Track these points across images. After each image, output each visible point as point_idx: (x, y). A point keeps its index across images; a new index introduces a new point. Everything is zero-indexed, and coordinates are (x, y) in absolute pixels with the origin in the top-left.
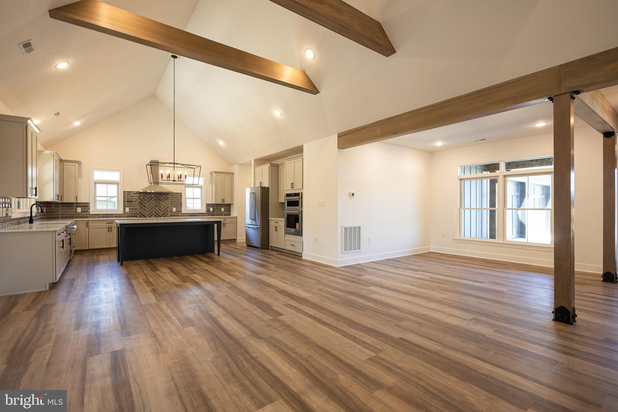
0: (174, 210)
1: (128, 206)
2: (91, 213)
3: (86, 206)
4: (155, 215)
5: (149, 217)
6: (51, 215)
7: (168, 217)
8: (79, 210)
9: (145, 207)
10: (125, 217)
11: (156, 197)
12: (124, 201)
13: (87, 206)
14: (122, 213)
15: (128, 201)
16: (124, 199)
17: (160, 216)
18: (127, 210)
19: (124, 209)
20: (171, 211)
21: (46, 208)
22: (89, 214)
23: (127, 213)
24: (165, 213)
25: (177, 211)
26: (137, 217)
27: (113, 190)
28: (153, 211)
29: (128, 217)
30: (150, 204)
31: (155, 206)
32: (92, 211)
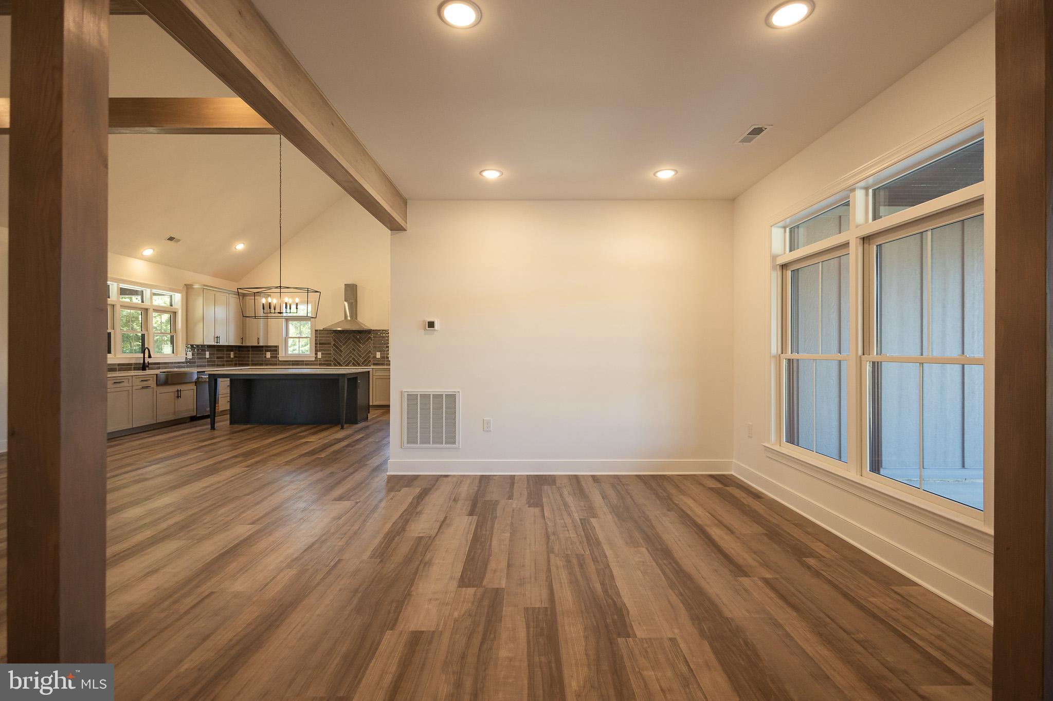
0: (378, 355)
1: (320, 351)
2: (280, 359)
3: (274, 350)
4: (353, 363)
5: (346, 366)
6: (242, 361)
7: (370, 366)
8: (268, 355)
9: (341, 351)
10: (317, 365)
11: (354, 336)
12: (316, 344)
13: (276, 351)
14: (314, 359)
15: (320, 344)
16: (316, 340)
17: (359, 365)
18: (320, 355)
19: (316, 354)
20: (375, 357)
21: (234, 354)
22: (279, 360)
23: (320, 361)
24: (365, 361)
25: (382, 357)
26: (330, 365)
27: (306, 329)
28: (351, 356)
29: (320, 365)
30: (347, 346)
31: (353, 349)
32: (282, 356)
